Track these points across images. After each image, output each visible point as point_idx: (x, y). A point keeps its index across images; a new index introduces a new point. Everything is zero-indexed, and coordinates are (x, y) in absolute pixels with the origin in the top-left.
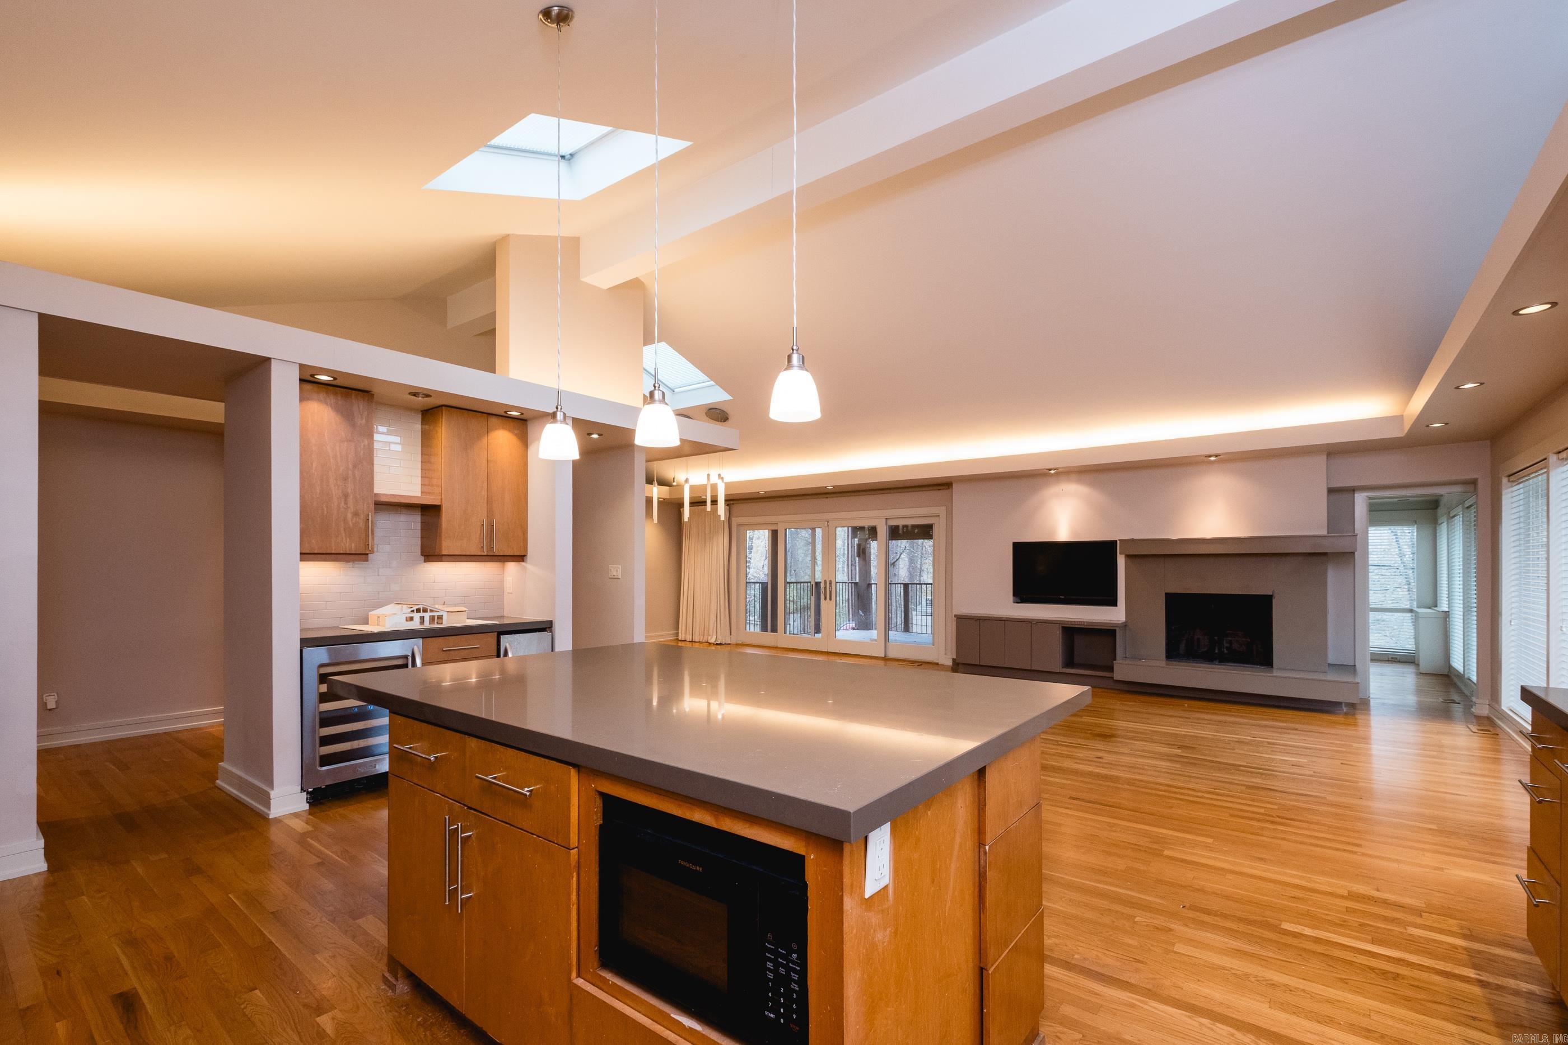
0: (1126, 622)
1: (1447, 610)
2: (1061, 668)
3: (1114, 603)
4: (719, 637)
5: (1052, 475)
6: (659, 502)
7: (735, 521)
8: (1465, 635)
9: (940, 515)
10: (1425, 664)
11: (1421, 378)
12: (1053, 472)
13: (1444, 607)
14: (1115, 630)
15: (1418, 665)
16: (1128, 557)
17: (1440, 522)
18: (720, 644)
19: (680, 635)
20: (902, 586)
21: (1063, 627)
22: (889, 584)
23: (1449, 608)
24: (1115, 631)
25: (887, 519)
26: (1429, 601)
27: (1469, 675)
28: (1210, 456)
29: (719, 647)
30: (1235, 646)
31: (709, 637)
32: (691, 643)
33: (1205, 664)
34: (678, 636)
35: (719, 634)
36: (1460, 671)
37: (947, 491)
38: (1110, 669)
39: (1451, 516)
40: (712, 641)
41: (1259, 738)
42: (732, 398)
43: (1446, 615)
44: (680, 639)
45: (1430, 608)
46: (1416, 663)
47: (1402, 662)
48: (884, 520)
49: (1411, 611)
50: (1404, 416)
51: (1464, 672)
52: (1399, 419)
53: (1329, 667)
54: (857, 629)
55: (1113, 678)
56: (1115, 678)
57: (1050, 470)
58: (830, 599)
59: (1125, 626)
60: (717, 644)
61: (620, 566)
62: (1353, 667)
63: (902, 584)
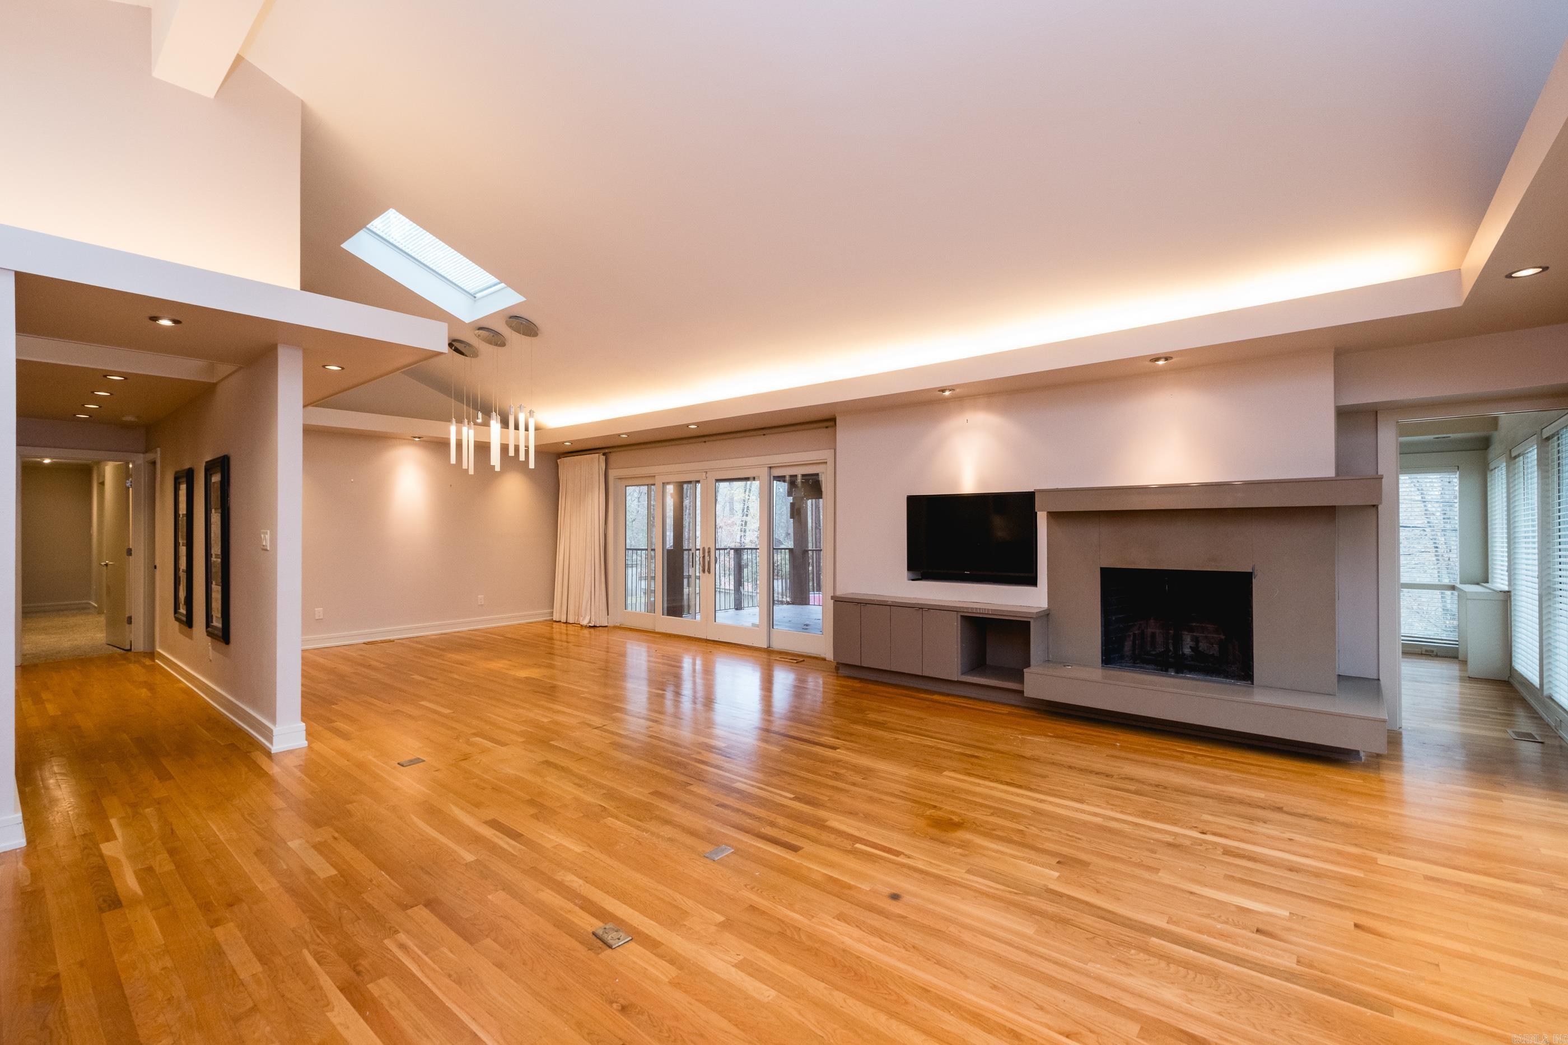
0: (1048, 609)
1: (1506, 588)
2: (960, 674)
3: (1033, 582)
4: (593, 618)
5: (946, 400)
6: (536, 452)
7: (613, 473)
8: (1544, 631)
9: (828, 461)
10: (1475, 667)
11: (1488, 205)
12: (947, 393)
13: (1500, 582)
14: (1029, 622)
15: (1464, 662)
16: (1053, 515)
17: (1492, 467)
18: (595, 627)
19: (554, 614)
20: (787, 551)
21: (962, 616)
22: (774, 549)
23: (1510, 585)
24: (1027, 624)
25: (770, 467)
26: (1476, 572)
27: (1551, 692)
28: (1158, 359)
29: (592, 630)
30: (1203, 646)
31: (581, 618)
32: (565, 625)
33: (1154, 674)
34: (552, 616)
35: (593, 613)
36: (1534, 683)
37: (829, 430)
38: (1020, 677)
39: (1513, 455)
40: (585, 622)
41: (1215, 834)
42: (524, 299)
43: (1506, 598)
44: (554, 619)
45: (1478, 584)
46: (1460, 658)
47: (1440, 657)
48: (766, 469)
49: (1453, 588)
50: (1462, 271)
51: (1542, 684)
52: (1455, 275)
53: (1339, 681)
54: (793, 604)
55: (1022, 692)
56: (1025, 695)
57: (943, 391)
58: (709, 572)
59: (1045, 615)
60: (590, 627)
61: (268, 531)
62: (1376, 682)
63: (787, 549)
